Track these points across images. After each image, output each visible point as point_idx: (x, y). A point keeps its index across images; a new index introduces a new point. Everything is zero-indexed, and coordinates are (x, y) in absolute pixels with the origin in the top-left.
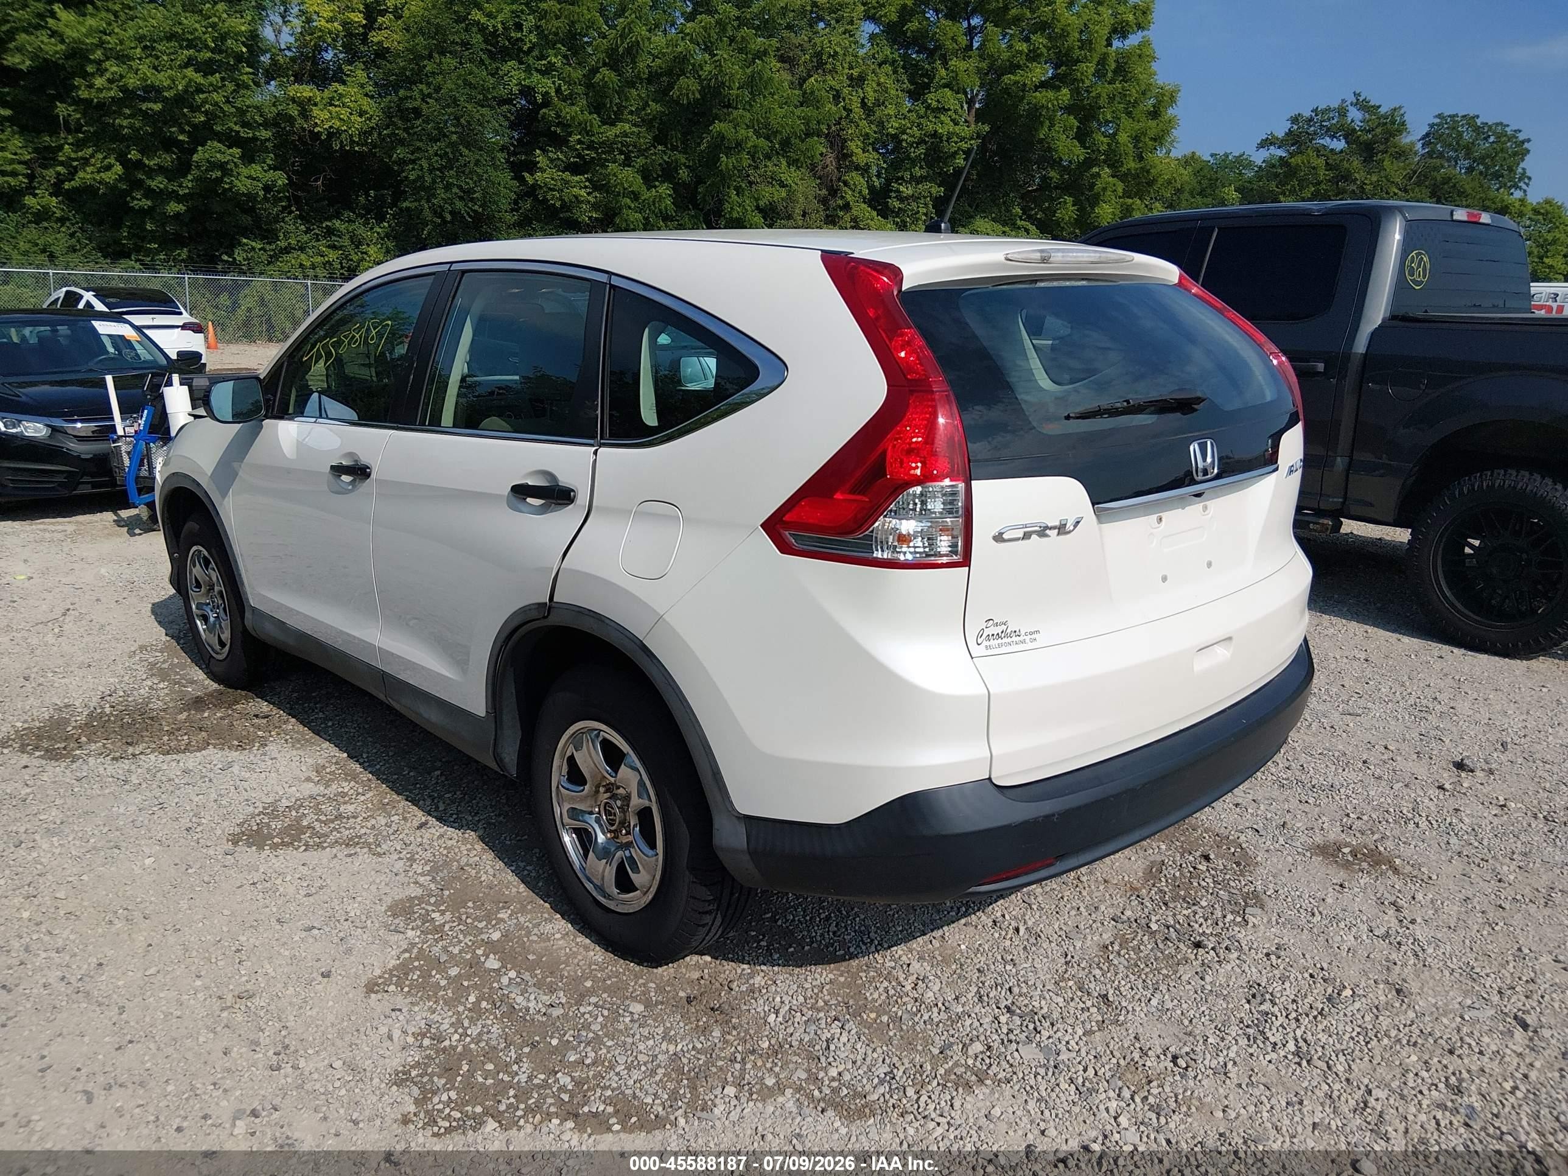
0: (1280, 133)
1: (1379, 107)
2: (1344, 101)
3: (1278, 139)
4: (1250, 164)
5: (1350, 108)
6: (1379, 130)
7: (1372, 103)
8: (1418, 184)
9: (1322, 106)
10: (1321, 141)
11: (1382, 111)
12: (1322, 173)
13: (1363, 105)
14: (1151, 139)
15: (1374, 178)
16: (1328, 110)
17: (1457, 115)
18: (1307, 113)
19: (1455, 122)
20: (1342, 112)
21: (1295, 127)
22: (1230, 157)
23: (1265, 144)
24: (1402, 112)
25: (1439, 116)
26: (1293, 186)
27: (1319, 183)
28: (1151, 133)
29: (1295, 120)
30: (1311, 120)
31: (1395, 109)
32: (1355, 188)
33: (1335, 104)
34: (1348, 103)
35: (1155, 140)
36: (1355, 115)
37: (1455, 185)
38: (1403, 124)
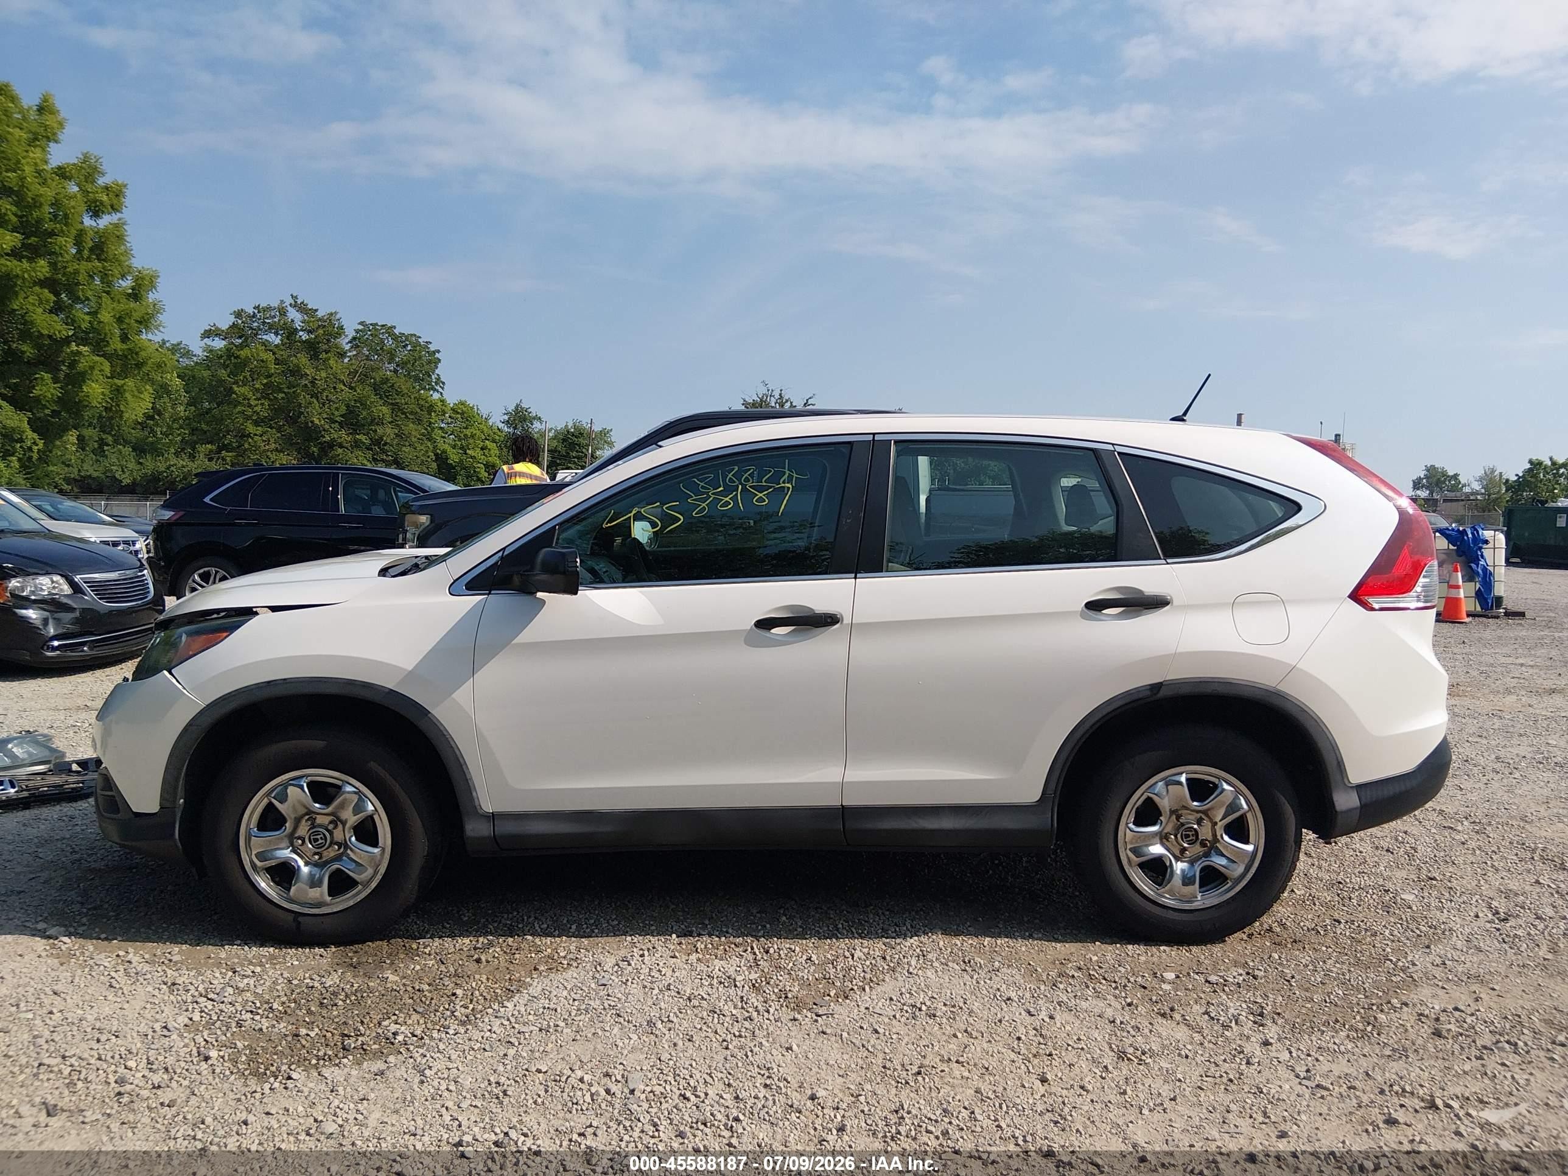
0: (224, 325)
1: (316, 310)
2: (282, 302)
3: (223, 331)
4: (188, 354)
5: (290, 309)
6: (321, 331)
7: (310, 307)
8: (361, 382)
9: (263, 305)
10: (265, 337)
11: (320, 314)
12: (272, 368)
13: (302, 308)
14: (137, 321)
15: (324, 375)
16: (269, 308)
17: (376, 324)
18: (250, 311)
19: (376, 330)
20: (283, 312)
21: (240, 322)
22: (168, 345)
23: (207, 334)
24: (338, 317)
25: (361, 323)
26: (245, 377)
27: (269, 376)
28: (136, 315)
29: (238, 314)
30: (254, 315)
31: (331, 314)
32: (306, 382)
33: (275, 304)
34: (287, 304)
35: (140, 322)
36: (294, 315)
37: (393, 385)
38: (342, 328)
